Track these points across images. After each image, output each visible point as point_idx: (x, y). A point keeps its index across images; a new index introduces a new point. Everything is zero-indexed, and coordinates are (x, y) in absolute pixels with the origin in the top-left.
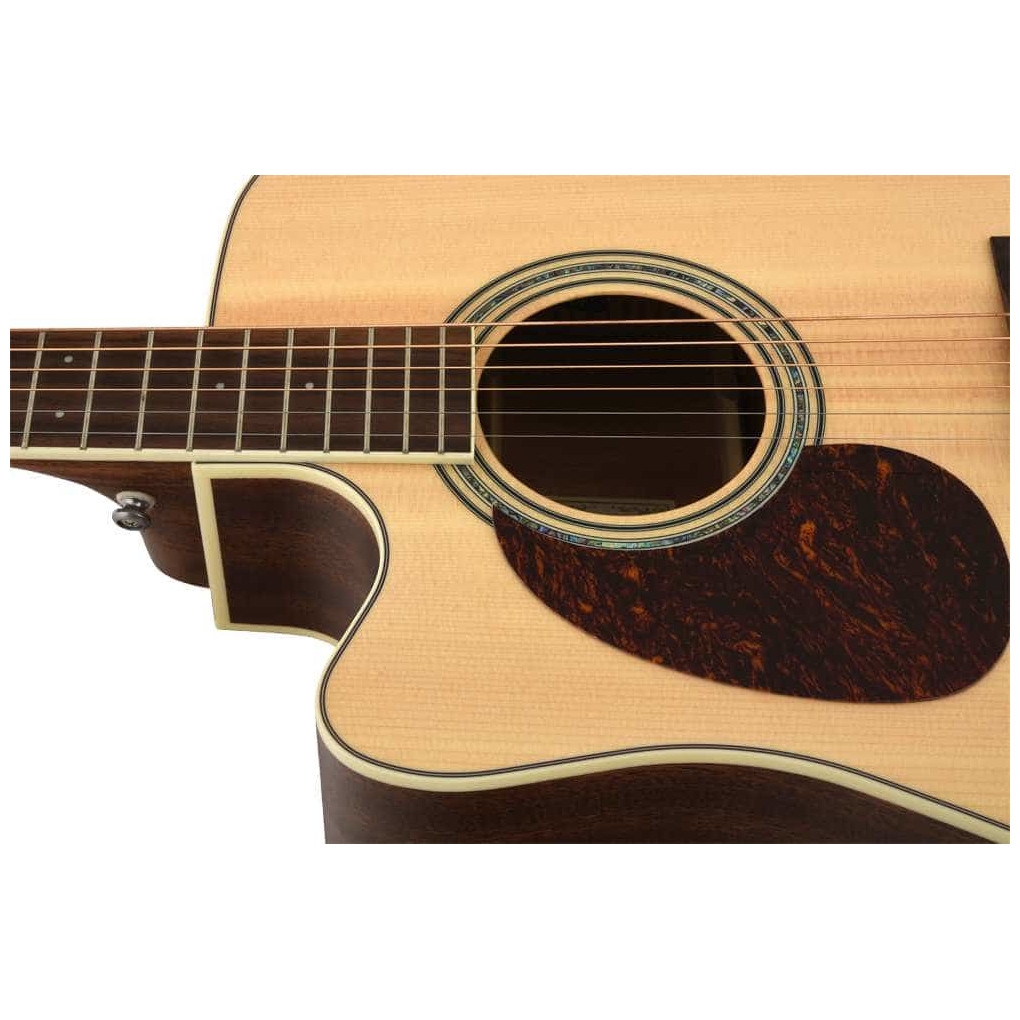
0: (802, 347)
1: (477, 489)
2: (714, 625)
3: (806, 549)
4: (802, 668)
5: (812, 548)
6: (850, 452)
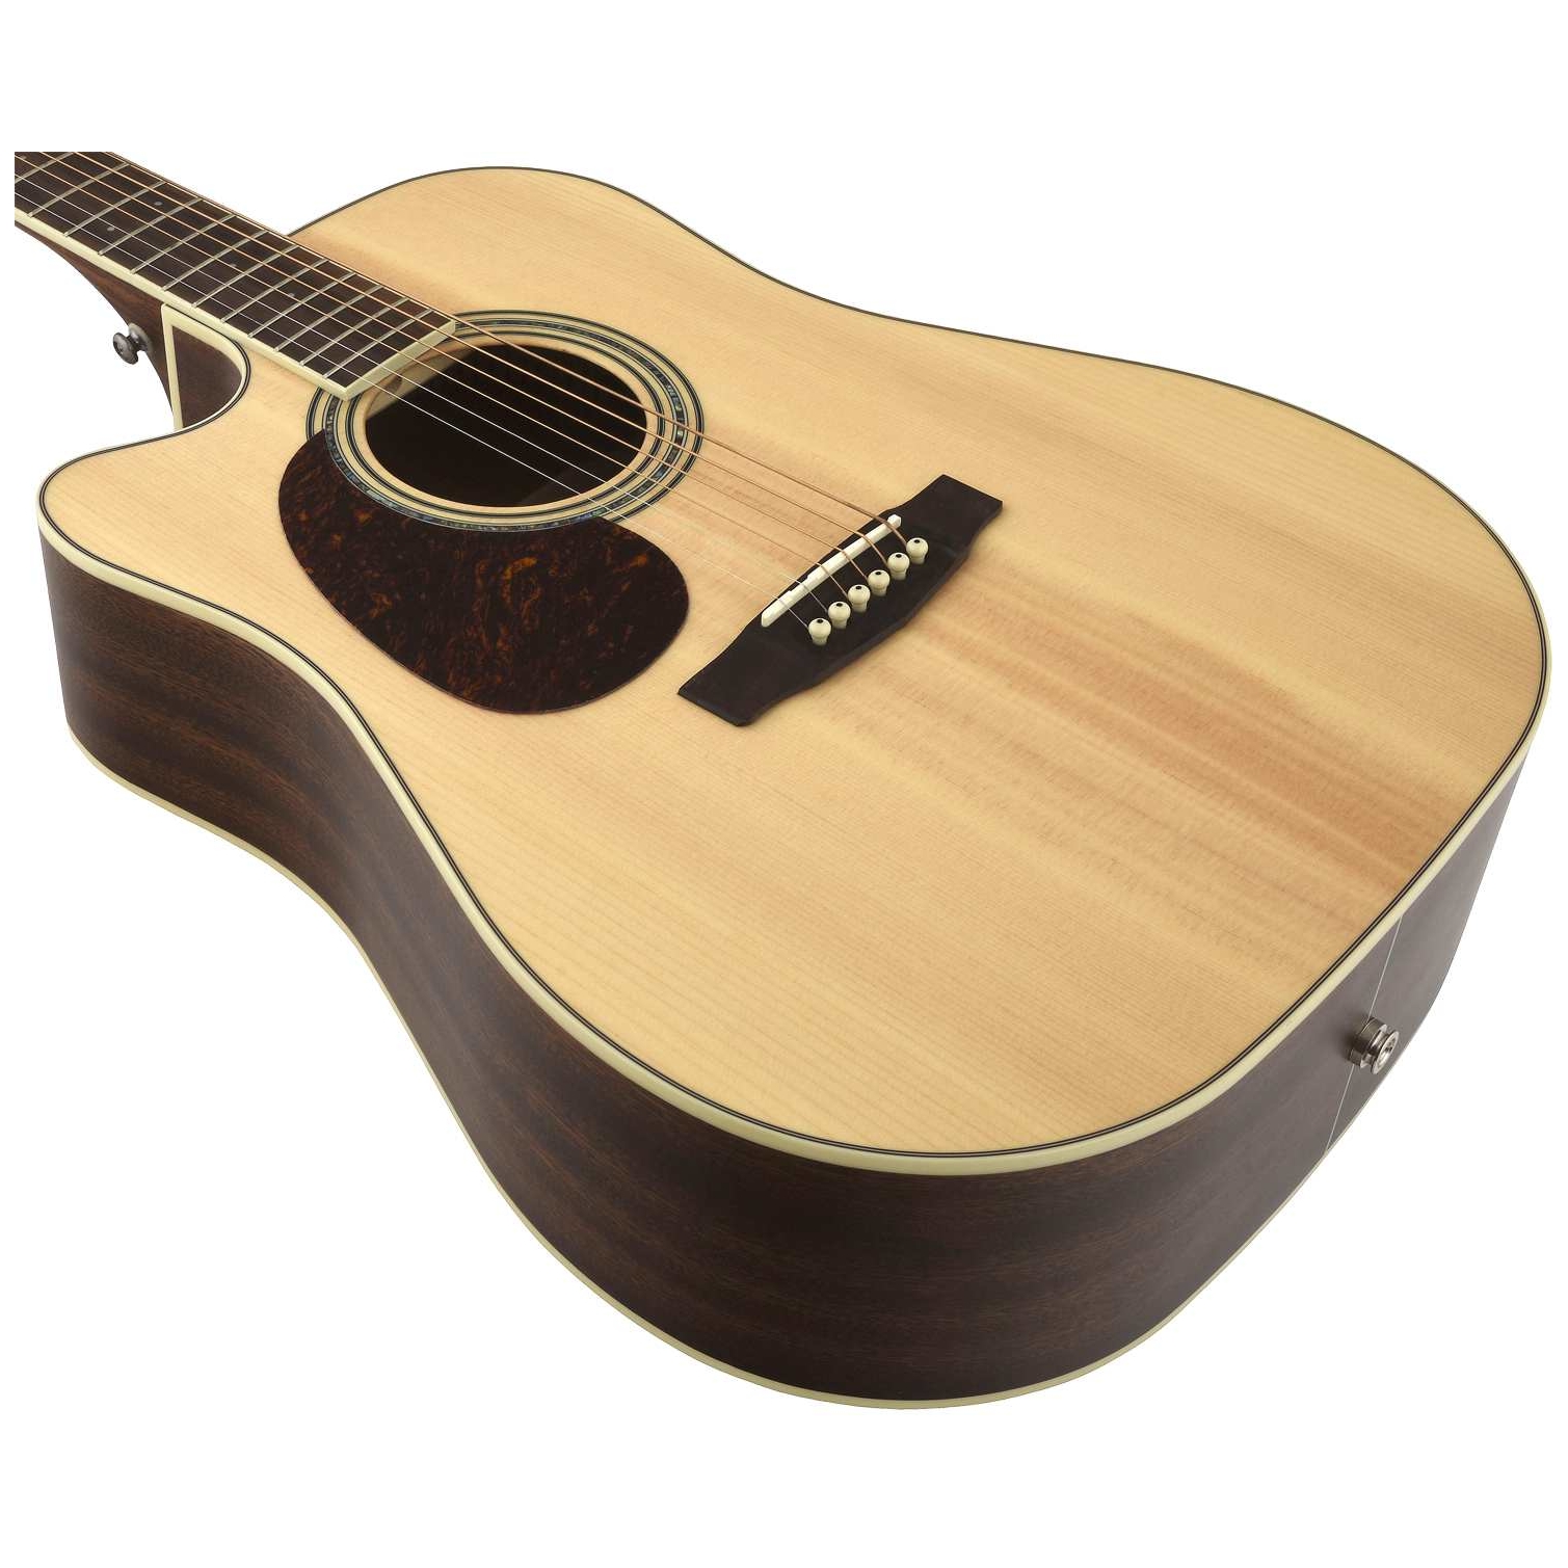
0: (692, 459)
1: (328, 415)
2: (376, 575)
3: (508, 572)
4: (403, 633)
5: (513, 574)
6: (626, 538)
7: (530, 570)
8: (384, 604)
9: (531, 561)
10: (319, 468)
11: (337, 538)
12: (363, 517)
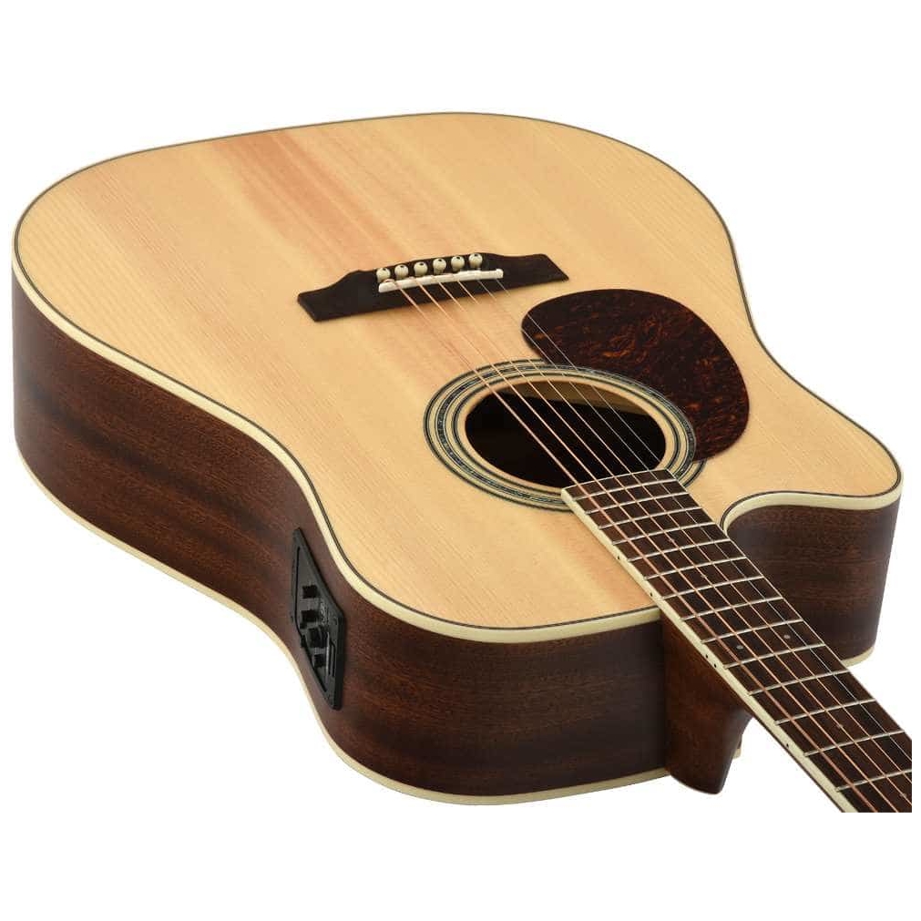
1: (686, 469)
2: (704, 375)
4: (705, 346)
5: (622, 352)
7: (612, 350)
8: (708, 361)
9: (608, 355)
10: (708, 441)
11: (717, 400)
12: (695, 406)
